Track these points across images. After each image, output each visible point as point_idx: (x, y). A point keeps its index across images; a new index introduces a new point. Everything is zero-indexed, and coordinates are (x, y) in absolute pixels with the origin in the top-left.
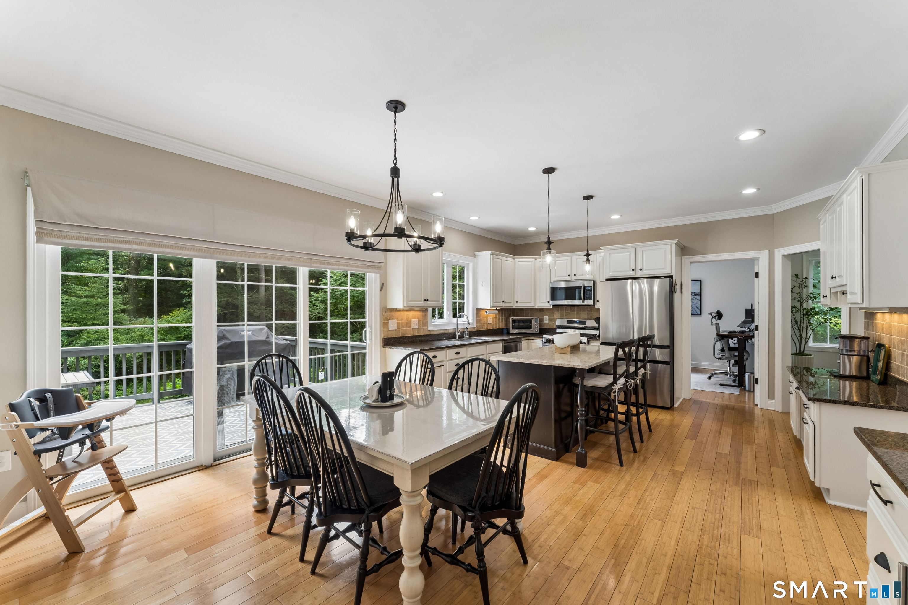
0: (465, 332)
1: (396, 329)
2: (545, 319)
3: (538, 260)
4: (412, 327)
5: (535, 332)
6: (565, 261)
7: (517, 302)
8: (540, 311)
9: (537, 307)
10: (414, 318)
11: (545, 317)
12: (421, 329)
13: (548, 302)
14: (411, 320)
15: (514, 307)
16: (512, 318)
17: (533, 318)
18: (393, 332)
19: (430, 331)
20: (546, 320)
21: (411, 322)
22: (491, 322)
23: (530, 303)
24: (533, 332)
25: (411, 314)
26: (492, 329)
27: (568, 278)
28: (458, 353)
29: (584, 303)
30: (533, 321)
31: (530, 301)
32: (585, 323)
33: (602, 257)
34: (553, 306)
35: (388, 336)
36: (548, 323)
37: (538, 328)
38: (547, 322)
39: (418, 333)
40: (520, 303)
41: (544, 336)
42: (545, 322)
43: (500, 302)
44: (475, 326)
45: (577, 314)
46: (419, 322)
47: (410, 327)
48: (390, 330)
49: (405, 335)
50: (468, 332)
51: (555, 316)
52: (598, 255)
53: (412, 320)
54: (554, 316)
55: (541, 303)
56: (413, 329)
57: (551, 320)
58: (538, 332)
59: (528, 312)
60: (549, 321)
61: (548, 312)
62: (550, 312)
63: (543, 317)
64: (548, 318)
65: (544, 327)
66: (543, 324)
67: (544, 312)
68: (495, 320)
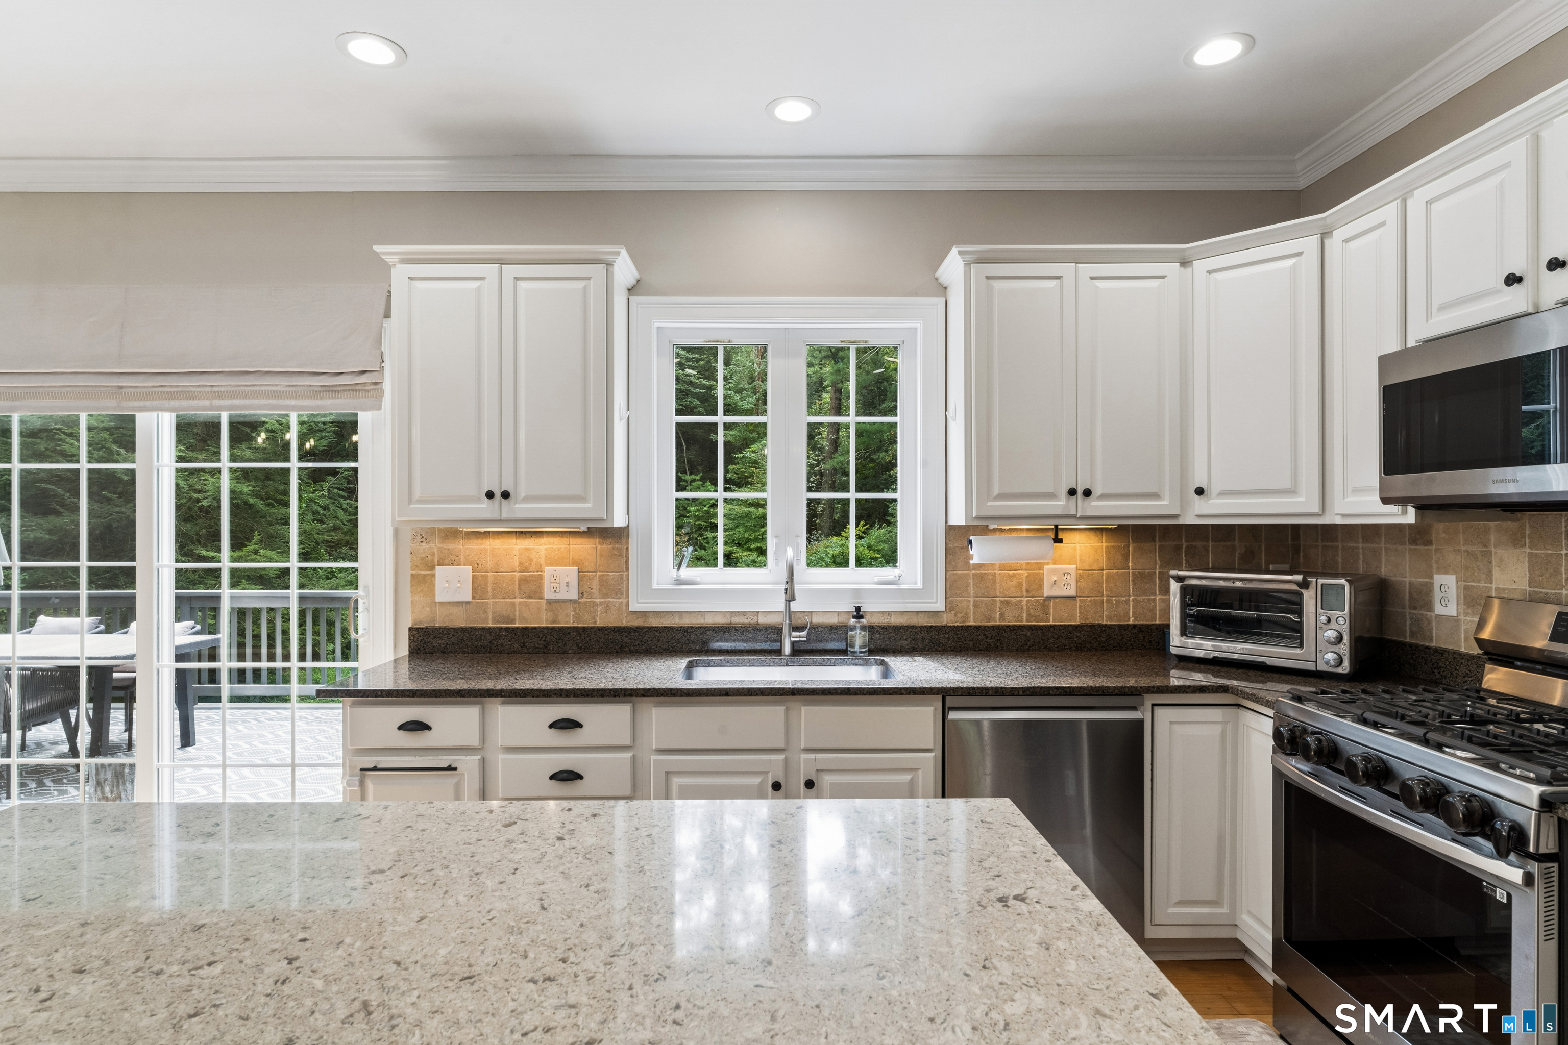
0: (853, 628)
1: (469, 598)
2: (1437, 595)
4: (548, 594)
6: (1492, 182)
7: (1200, 492)
8: (1413, 541)
9: (1338, 521)
10: (553, 562)
11: (1438, 579)
12: (595, 604)
14: (540, 569)
16: (1177, 579)
18: (455, 610)
19: (644, 614)
20: (1444, 602)
21: (540, 578)
22: (1072, 592)
23: (1291, 492)
24: (1311, 667)
25: (541, 547)
26: (1076, 627)
28: (568, 725)
30: (1308, 601)
31: (1287, 485)
35: (434, 621)
36: (1455, 621)
37: (1345, 647)
38: (1451, 610)
39: (577, 617)
40: (1223, 494)
43: (1052, 496)
44: (940, 606)
46: (580, 579)
47: (537, 593)
48: (441, 603)
49: (513, 621)
50: (863, 628)
51: (1499, 579)
53: (548, 570)
54: (1496, 571)
55: (1356, 491)
56: (549, 601)
57: (1472, 600)
58: (1345, 668)
59: (1355, 545)
60: (1462, 607)
61: (1463, 548)
62: (1470, 548)
63: (1432, 577)
64: (1458, 588)
65: (1431, 640)
66: (1429, 622)
67: (1434, 547)
68: (1100, 583)
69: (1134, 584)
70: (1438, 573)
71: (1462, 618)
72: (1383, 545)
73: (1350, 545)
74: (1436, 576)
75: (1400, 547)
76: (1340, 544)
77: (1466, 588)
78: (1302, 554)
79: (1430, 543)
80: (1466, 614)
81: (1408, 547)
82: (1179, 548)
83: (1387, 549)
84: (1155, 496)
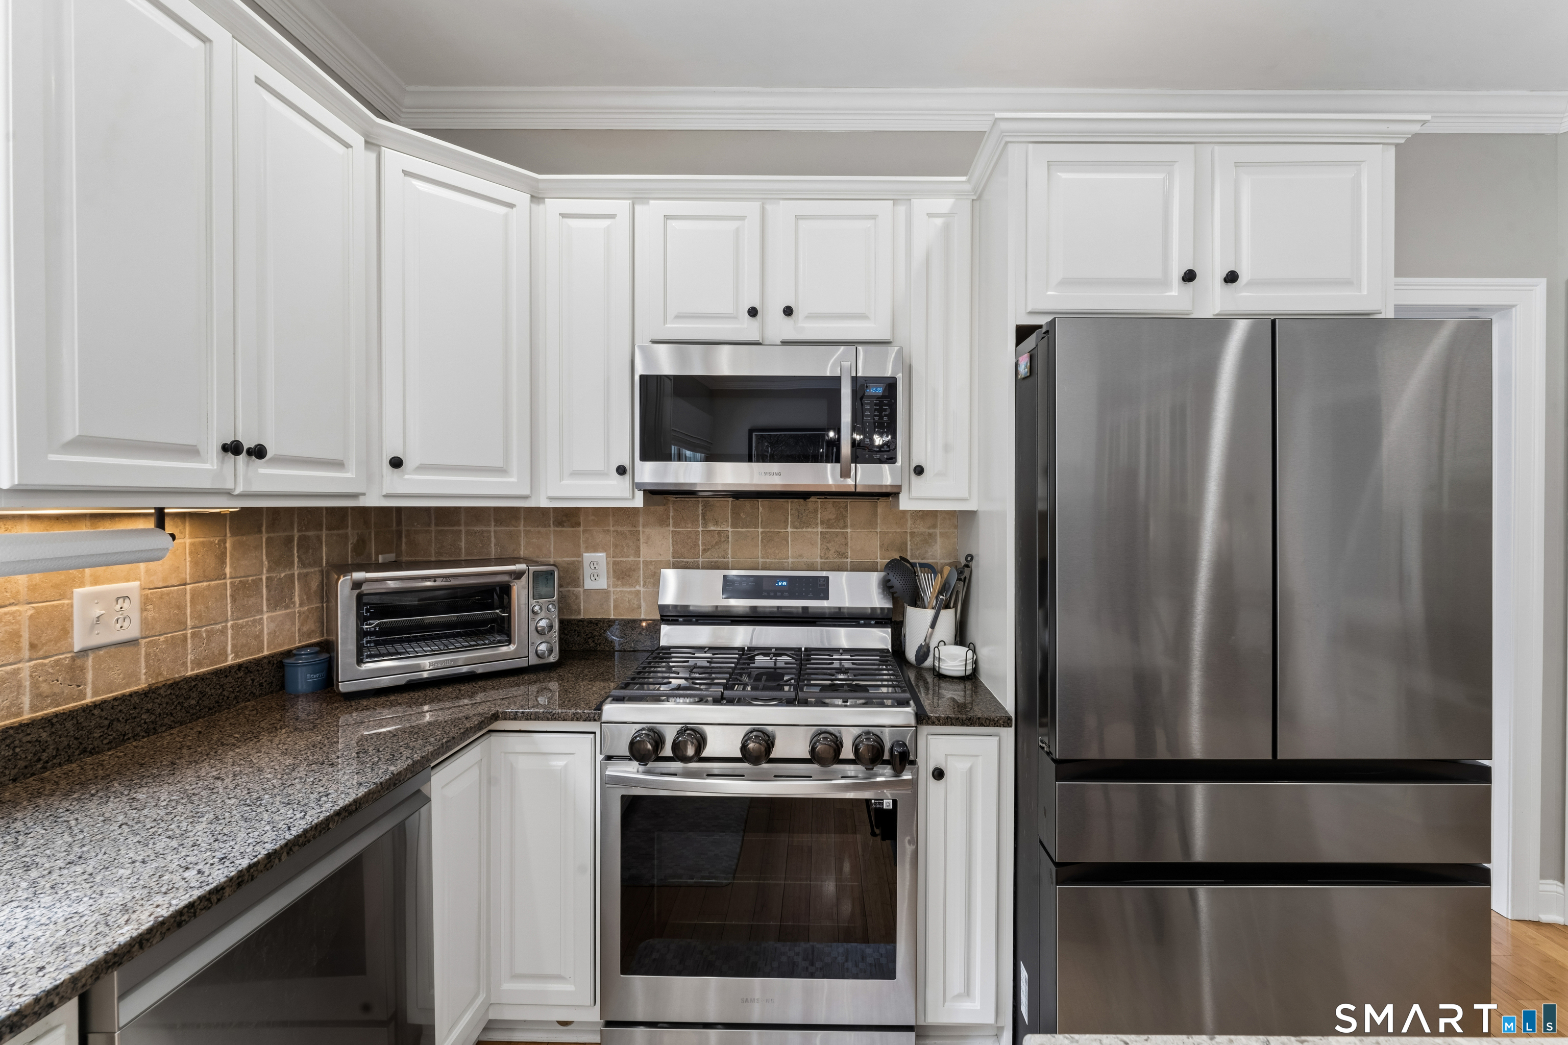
2: (587, 571)
3: (553, 206)
5: (534, 660)
6: (733, 225)
7: (396, 463)
8: (559, 523)
9: (544, 503)
11: (588, 557)
13: (621, 470)
15: (373, 500)
16: (357, 585)
17: (518, 575)
20: (594, 577)
22: (132, 630)
23: (502, 471)
24: (523, 663)
26: (145, 694)
27: (748, 329)
29: (850, 482)
30: (519, 592)
31: (499, 463)
32: (820, 588)
33: (939, 221)
34: (654, 494)
36: (606, 592)
37: (555, 634)
38: (602, 583)
40: (423, 468)
41: (611, 711)
42: (589, 584)
43: (191, 452)
45: (768, 539)
51: (646, 553)
52: (922, 205)
54: (643, 549)
55: (575, 474)
57: (622, 573)
58: (555, 656)
59: (485, 529)
60: (612, 580)
61: (612, 529)
62: (619, 529)
63: (580, 555)
64: (608, 563)
65: (579, 613)
66: (577, 597)
67: (581, 528)
68: (181, 608)
69: (234, 600)
70: (587, 552)
71: (612, 589)
72: (522, 528)
73: (477, 529)
74: (586, 556)
75: (543, 530)
76: (463, 528)
77: (615, 563)
78: (404, 540)
79: (578, 524)
80: (615, 586)
81: (552, 528)
82: (290, 540)
83: (527, 533)
84: (339, 465)
